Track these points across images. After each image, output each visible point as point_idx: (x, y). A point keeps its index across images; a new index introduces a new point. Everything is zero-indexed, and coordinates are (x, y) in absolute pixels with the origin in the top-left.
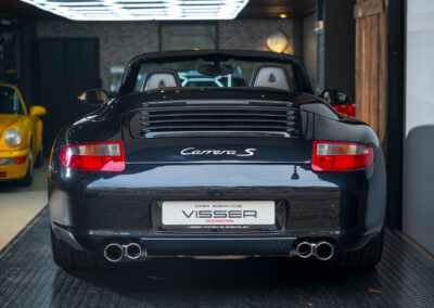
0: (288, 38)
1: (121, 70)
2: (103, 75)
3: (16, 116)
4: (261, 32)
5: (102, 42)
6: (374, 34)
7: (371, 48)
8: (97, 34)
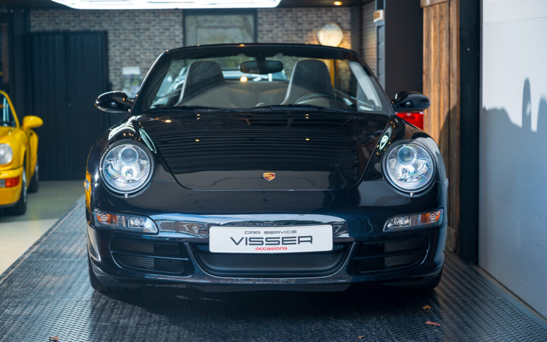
0: (344, 30)
1: (135, 71)
2: (112, 77)
3: (5, 127)
4: (311, 23)
5: (111, 37)
6: (444, 25)
7: (441, 42)
8: (106, 26)
